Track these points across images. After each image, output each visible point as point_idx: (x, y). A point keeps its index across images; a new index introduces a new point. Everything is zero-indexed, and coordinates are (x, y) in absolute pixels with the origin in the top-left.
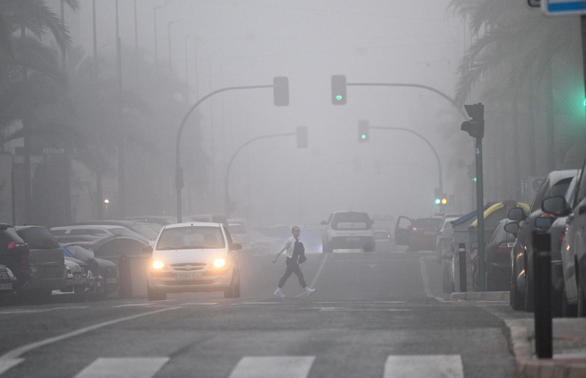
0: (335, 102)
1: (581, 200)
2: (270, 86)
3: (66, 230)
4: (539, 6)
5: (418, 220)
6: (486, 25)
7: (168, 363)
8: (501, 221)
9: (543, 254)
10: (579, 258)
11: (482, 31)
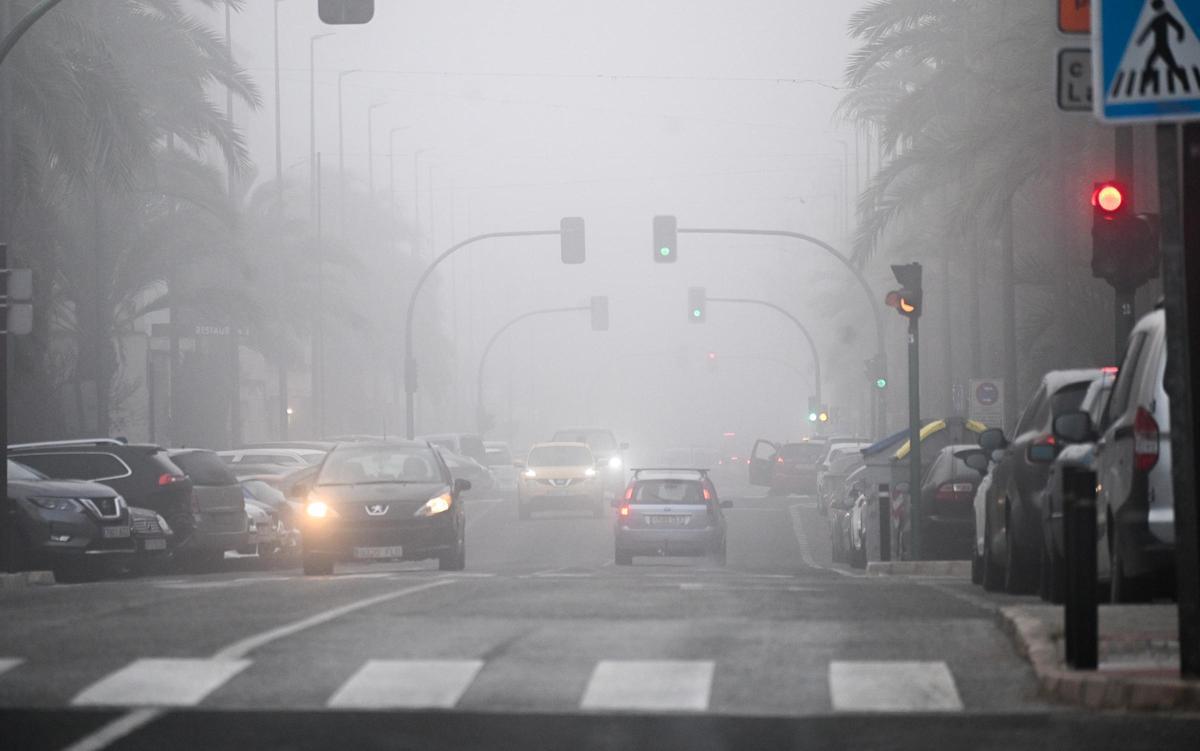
0: (659, 258)
1: (1116, 418)
2: (556, 232)
3: (233, 457)
4: (1089, 109)
5: (786, 446)
6: (905, 138)
7: (483, 670)
8: (943, 450)
9: (1084, 502)
10: (1115, 508)
11: (899, 147)
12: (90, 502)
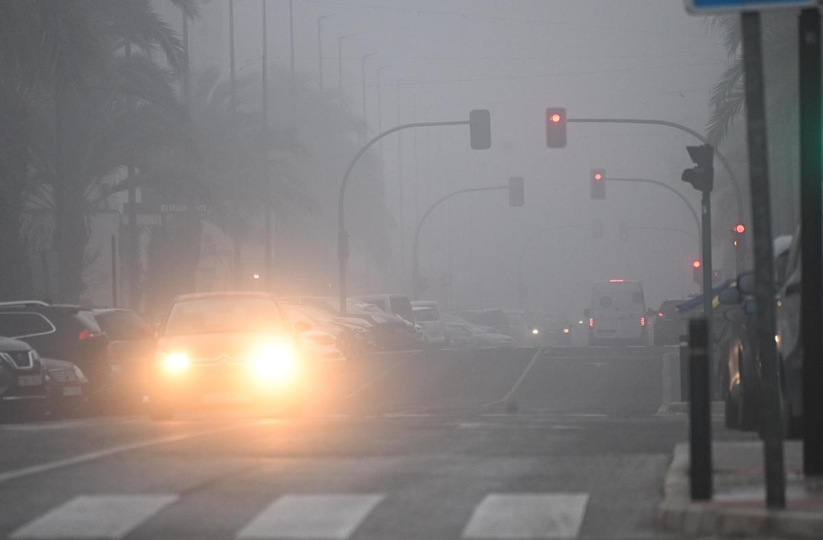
7: (173, 503)
12: (7, 355)
